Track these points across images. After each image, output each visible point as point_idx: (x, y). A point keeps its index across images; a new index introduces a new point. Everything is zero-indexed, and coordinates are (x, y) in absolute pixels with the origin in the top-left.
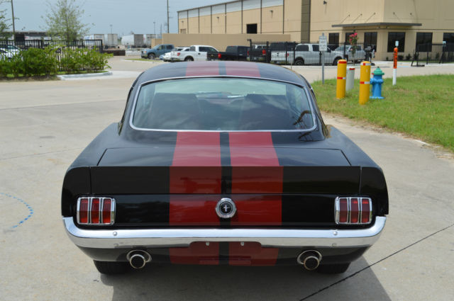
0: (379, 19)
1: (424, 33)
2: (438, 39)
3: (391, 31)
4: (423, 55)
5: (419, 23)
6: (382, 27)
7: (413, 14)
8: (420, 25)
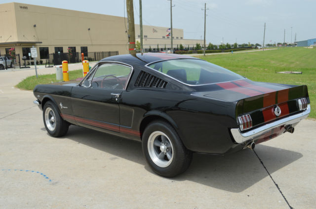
0: (15, 39)
1: (44, 48)
2: (52, 51)
3: (23, 47)
4: (44, 61)
5: (40, 41)
6: (17, 45)
7: (36, 36)
8: (41, 43)
